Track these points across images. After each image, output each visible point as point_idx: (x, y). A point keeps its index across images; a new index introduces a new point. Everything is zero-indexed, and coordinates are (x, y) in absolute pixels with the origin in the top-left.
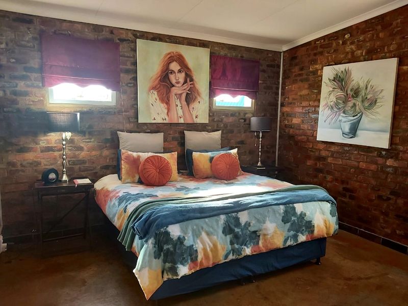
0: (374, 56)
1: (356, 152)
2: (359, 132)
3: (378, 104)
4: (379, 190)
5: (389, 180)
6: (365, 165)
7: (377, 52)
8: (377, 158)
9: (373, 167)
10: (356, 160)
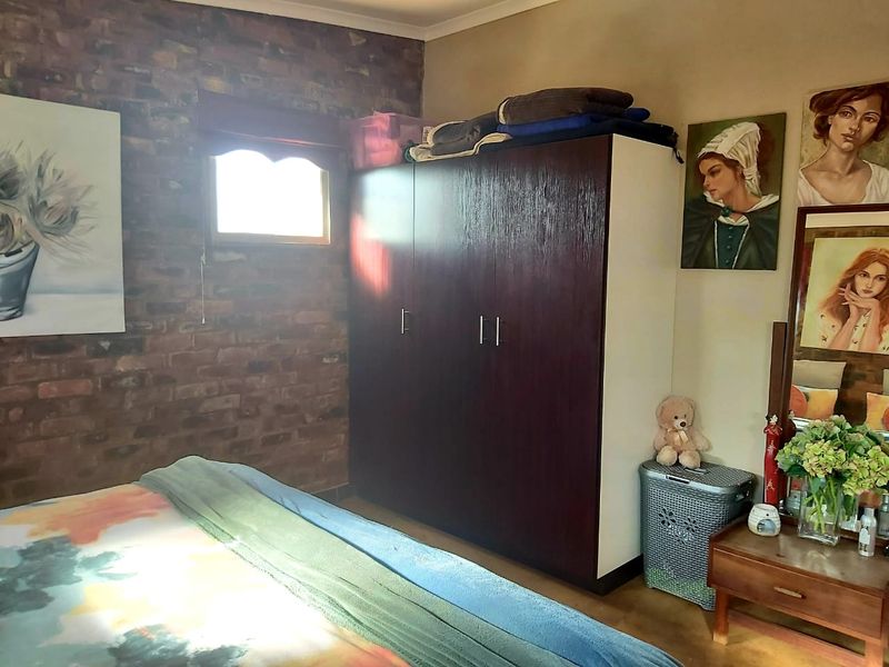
0: (44, 90)
1: (19, 359)
2: (31, 300)
3: (81, 222)
4: (106, 438)
5: (130, 405)
6: (55, 389)
7: (53, 81)
8: (92, 361)
9: (82, 387)
10: (21, 381)
